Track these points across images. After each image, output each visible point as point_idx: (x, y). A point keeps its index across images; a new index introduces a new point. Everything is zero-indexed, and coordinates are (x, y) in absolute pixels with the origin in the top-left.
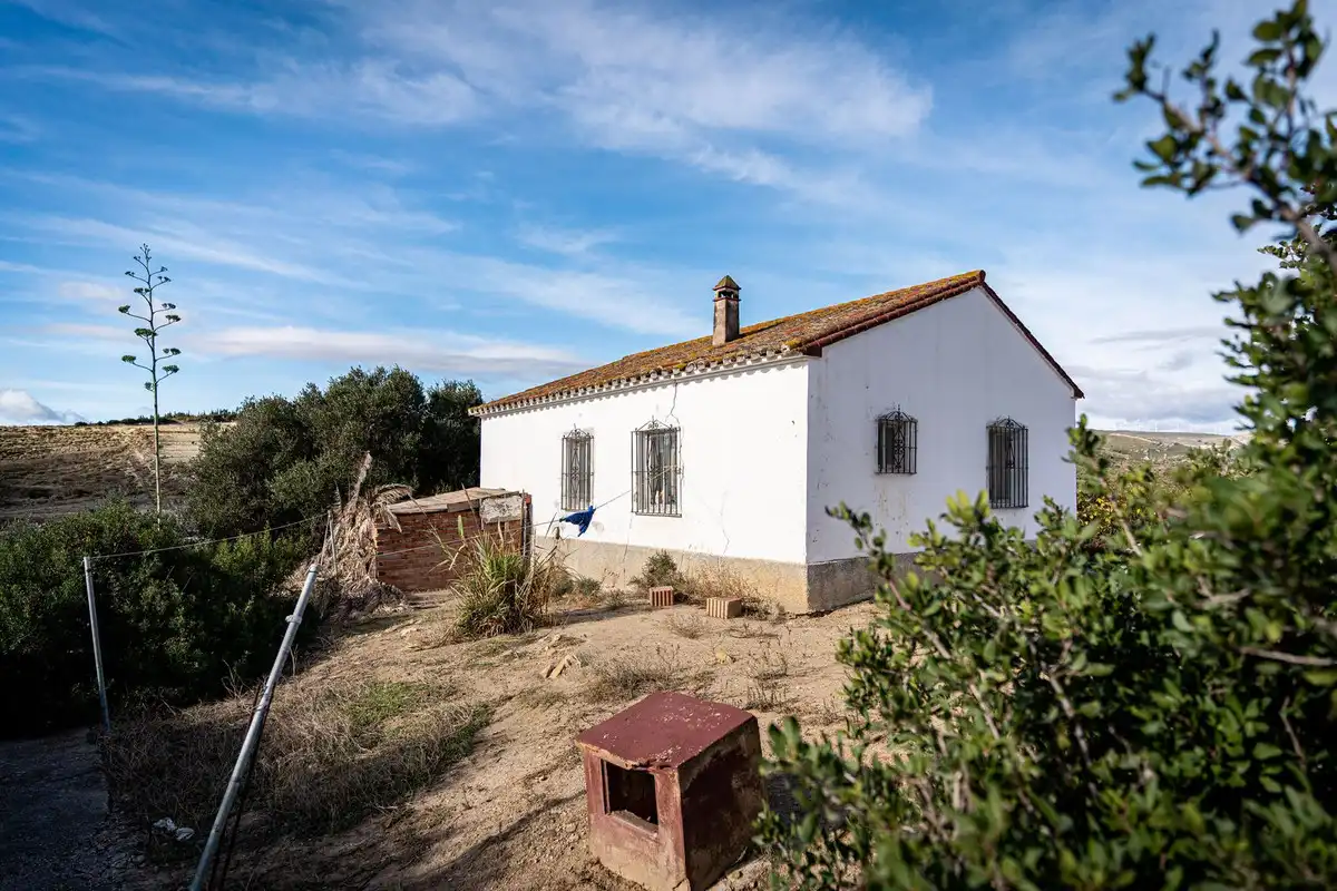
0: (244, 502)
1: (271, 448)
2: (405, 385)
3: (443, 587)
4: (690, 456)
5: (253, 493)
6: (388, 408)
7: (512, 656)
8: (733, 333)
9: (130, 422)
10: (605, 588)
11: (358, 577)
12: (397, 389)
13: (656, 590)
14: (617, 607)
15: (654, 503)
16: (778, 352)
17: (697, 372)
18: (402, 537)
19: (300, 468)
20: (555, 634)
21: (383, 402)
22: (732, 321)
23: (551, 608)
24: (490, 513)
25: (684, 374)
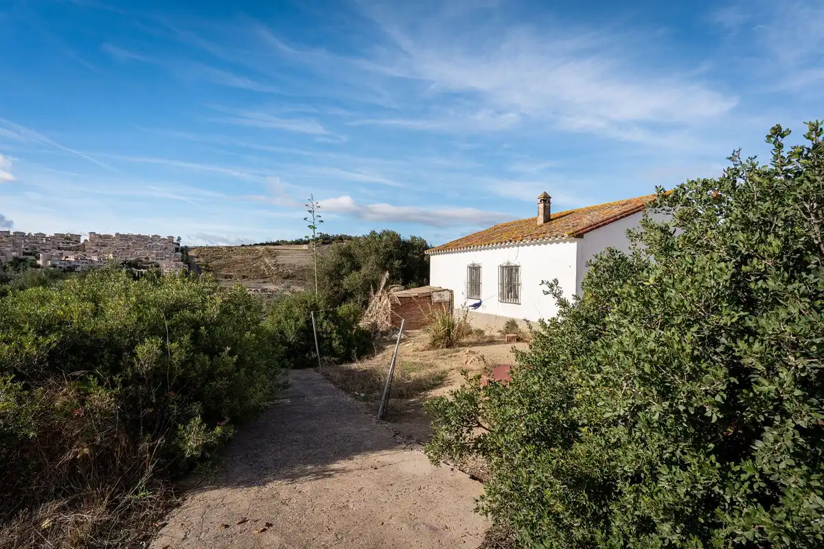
0: (331, 288)
1: (340, 266)
2: (394, 237)
3: (418, 329)
4: (524, 278)
5: (335, 285)
6: (388, 249)
7: (451, 357)
8: (548, 219)
9: (262, 244)
10: (487, 334)
11: (384, 323)
12: (392, 240)
13: (508, 335)
14: (492, 341)
15: (508, 298)
16: (563, 236)
17: (528, 242)
18: (402, 308)
19: (355, 274)
20: (467, 349)
21: (386, 246)
22: (546, 213)
23: (465, 340)
24: (436, 298)
25: (522, 243)
